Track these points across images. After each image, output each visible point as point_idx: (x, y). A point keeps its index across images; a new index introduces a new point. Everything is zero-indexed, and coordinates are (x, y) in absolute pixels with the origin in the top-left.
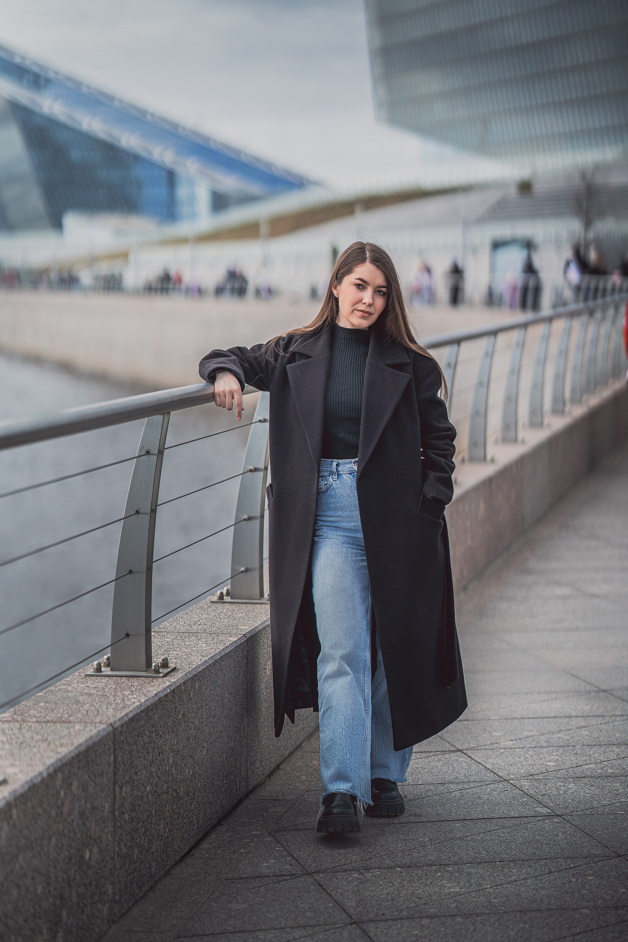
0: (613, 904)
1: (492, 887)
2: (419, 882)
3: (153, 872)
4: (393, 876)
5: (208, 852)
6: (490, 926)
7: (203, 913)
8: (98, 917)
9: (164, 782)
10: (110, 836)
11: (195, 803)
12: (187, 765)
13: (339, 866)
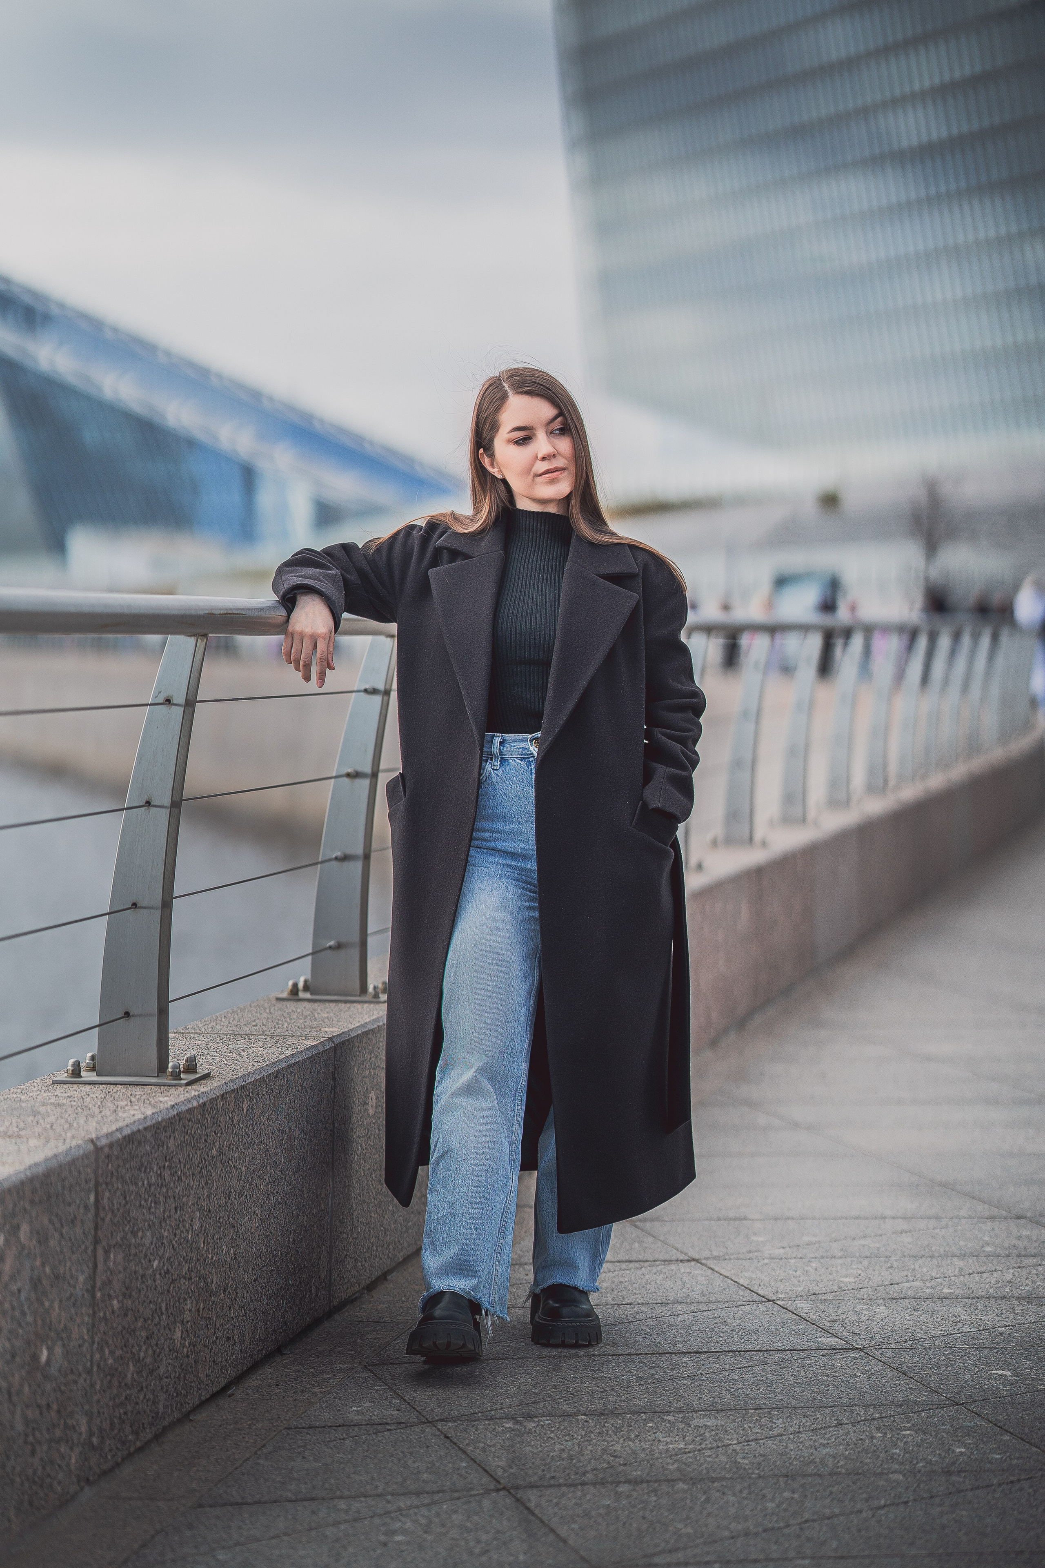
0: (942, 1468)
1: (741, 1443)
2: (616, 1435)
3: (161, 1411)
4: (573, 1427)
5: (257, 1391)
6: (734, 1495)
7: (243, 1474)
8: (60, 1466)
9: (184, 1259)
10: (85, 1331)
11: (237, 1308)
12: (225, 1238)
13: (482, 1413)
